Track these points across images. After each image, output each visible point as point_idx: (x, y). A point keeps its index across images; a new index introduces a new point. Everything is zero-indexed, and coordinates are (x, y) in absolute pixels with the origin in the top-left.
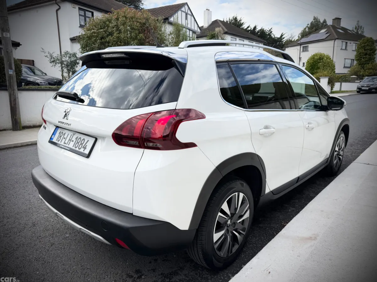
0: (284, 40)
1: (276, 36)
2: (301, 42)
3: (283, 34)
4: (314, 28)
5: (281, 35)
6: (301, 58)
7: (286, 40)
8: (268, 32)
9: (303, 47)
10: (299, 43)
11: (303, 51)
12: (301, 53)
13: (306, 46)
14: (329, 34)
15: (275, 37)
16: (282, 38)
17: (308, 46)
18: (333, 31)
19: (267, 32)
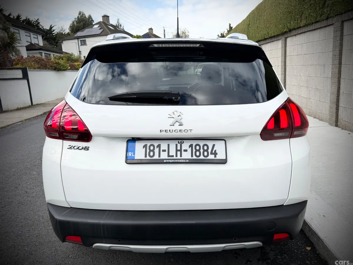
0: (55, 32)
1: (45, 28)
2: (78, 36)
3: (52, 26)
4: (81, 22)
5: (50, 27)
6: (81, 51)
7: (56, 33)
8: (35, 23)
9: (81, 41)
10: (76, 37)
11: (82, 45)
12: (80, 46)
13: (83, 40)
14: (103, 30)
15: (43, 29)
16: (52, 30)
17: (85, 40)
18: (105, 27)
19: (33, 23)
